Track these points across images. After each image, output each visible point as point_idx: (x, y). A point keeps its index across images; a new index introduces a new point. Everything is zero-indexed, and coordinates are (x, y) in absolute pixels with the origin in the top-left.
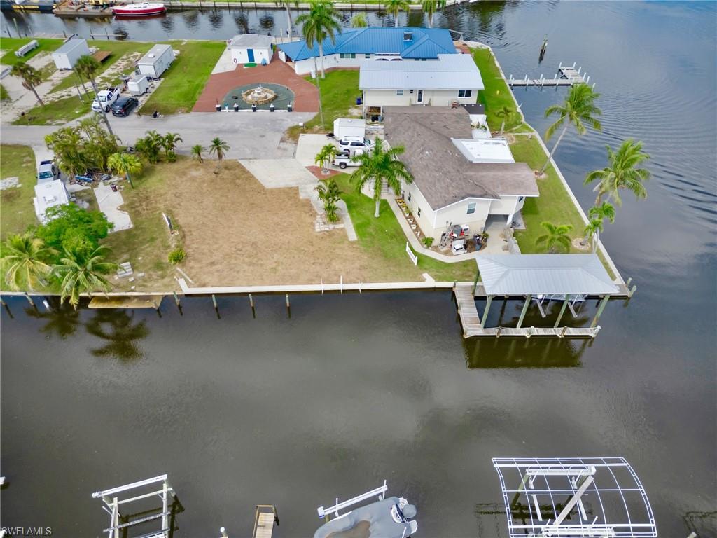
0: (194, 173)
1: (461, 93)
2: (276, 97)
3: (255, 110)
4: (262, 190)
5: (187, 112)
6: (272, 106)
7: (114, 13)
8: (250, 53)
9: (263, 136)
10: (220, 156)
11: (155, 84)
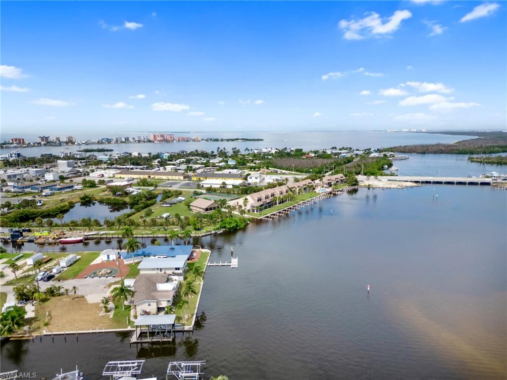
0: (65, 300)
1: (176, 269)
2: (111, 272)
3: (100, 277)
4: (87, 304)
5: (73, 279)
6: (107, 276)
7: (60, 242)
8: (108, 256)
9: (98, 286)
10: (75, 292)
11: (65, 269)
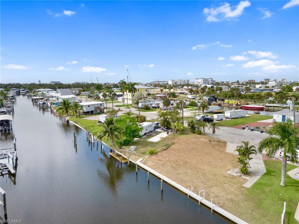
7: (242, 107)
8: (284, 116)
11: (228, 120)
